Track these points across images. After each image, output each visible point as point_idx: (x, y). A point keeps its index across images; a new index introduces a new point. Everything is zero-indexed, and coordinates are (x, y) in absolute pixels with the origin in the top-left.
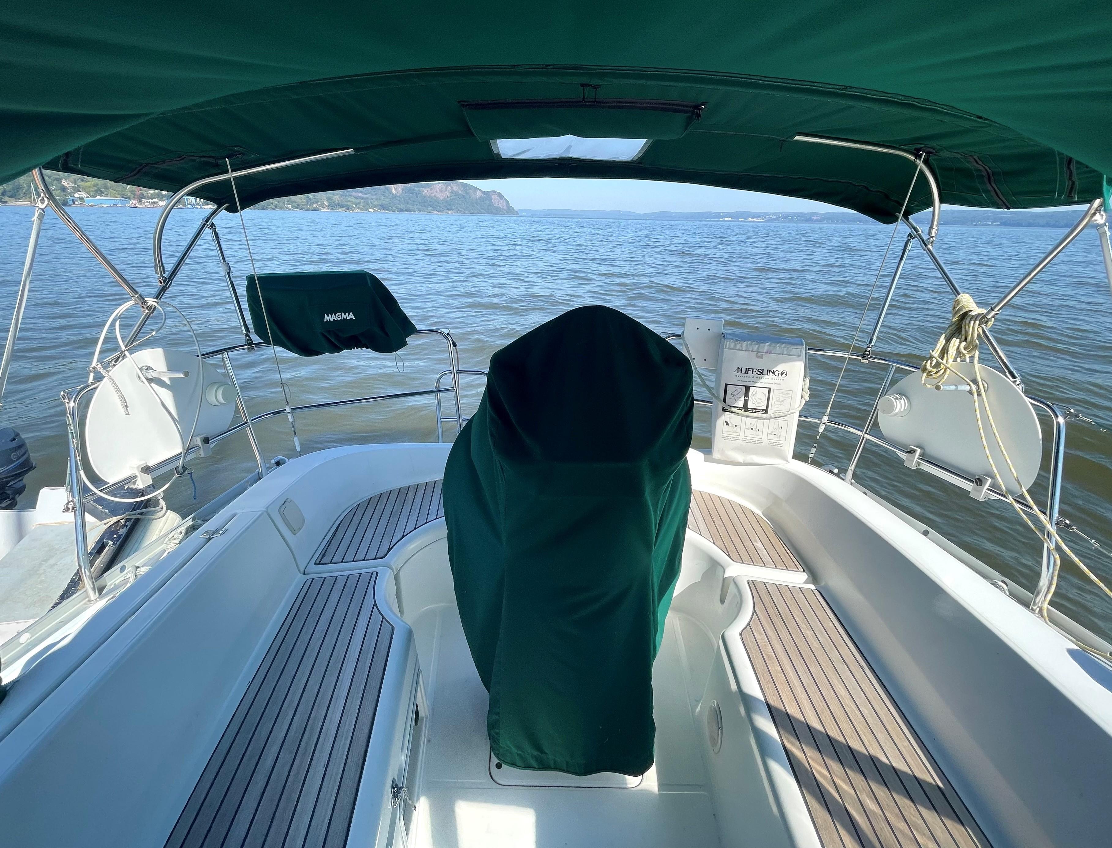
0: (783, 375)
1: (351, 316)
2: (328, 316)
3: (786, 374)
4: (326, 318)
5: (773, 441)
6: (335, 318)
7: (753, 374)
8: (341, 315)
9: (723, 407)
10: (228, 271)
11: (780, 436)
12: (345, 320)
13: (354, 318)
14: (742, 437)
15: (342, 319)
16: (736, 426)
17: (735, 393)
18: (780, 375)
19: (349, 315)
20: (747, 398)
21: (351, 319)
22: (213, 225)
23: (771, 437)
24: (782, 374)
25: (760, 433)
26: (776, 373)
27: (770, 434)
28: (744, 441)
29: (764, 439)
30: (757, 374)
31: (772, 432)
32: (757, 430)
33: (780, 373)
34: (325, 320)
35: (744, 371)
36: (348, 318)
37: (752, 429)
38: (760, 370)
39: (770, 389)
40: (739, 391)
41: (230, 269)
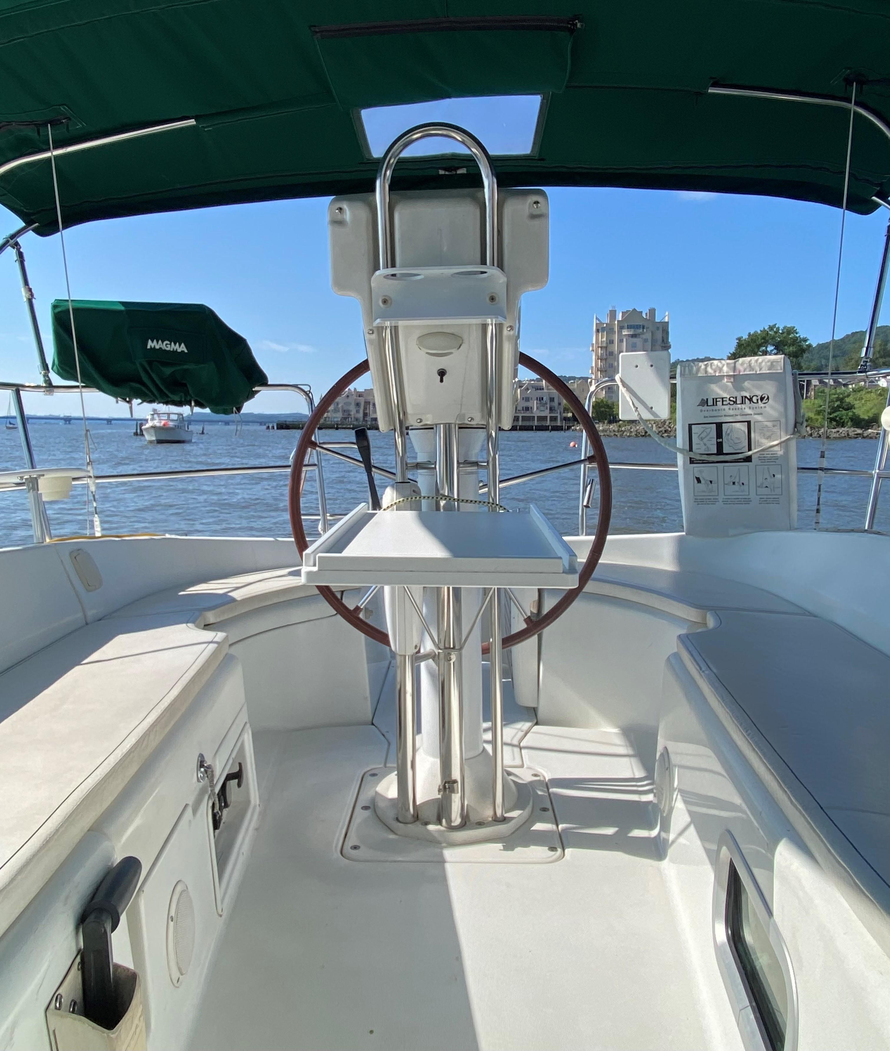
0: (764, 401)
1: (182, 348)
2: (153, 341)
3: (768, 398)
4: (150, 344)
5: (765, 497)
6: (162, 346)
7: (723, 404)
8: (170, 344)
9: (690, 458)
10: (30, 297)
11: (774, 487)
12: (175, 352)
13: (186, 351)
14: (721, 497)
15: (172, 350)
16: (711, 482)
17: (703, 435)
18: (759, 401)
19: (180, 346)
20: (721, 440)
21: (183, 352)
22: (17, 244)
23: (760, 491)
24: (762, 399)
25: (746, 487)
26: (754, 399)
27: (759, 487)
28: (725, 502)
29: (752, 495)
30: (729, 403)
31: (762, 484)
32: (741, 484)
33: (759, 398)
34: (149, 347)
35: (710, 402)
36: (179, 350)
37: (734, 483)
38: (731, 399)
39: (749, 423)
40: (708, 431)
41: (32, 295)
